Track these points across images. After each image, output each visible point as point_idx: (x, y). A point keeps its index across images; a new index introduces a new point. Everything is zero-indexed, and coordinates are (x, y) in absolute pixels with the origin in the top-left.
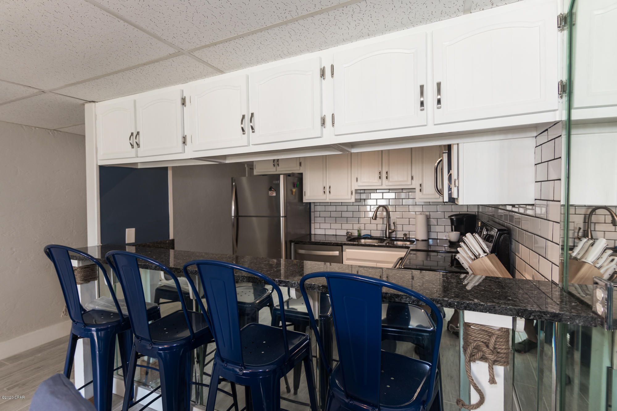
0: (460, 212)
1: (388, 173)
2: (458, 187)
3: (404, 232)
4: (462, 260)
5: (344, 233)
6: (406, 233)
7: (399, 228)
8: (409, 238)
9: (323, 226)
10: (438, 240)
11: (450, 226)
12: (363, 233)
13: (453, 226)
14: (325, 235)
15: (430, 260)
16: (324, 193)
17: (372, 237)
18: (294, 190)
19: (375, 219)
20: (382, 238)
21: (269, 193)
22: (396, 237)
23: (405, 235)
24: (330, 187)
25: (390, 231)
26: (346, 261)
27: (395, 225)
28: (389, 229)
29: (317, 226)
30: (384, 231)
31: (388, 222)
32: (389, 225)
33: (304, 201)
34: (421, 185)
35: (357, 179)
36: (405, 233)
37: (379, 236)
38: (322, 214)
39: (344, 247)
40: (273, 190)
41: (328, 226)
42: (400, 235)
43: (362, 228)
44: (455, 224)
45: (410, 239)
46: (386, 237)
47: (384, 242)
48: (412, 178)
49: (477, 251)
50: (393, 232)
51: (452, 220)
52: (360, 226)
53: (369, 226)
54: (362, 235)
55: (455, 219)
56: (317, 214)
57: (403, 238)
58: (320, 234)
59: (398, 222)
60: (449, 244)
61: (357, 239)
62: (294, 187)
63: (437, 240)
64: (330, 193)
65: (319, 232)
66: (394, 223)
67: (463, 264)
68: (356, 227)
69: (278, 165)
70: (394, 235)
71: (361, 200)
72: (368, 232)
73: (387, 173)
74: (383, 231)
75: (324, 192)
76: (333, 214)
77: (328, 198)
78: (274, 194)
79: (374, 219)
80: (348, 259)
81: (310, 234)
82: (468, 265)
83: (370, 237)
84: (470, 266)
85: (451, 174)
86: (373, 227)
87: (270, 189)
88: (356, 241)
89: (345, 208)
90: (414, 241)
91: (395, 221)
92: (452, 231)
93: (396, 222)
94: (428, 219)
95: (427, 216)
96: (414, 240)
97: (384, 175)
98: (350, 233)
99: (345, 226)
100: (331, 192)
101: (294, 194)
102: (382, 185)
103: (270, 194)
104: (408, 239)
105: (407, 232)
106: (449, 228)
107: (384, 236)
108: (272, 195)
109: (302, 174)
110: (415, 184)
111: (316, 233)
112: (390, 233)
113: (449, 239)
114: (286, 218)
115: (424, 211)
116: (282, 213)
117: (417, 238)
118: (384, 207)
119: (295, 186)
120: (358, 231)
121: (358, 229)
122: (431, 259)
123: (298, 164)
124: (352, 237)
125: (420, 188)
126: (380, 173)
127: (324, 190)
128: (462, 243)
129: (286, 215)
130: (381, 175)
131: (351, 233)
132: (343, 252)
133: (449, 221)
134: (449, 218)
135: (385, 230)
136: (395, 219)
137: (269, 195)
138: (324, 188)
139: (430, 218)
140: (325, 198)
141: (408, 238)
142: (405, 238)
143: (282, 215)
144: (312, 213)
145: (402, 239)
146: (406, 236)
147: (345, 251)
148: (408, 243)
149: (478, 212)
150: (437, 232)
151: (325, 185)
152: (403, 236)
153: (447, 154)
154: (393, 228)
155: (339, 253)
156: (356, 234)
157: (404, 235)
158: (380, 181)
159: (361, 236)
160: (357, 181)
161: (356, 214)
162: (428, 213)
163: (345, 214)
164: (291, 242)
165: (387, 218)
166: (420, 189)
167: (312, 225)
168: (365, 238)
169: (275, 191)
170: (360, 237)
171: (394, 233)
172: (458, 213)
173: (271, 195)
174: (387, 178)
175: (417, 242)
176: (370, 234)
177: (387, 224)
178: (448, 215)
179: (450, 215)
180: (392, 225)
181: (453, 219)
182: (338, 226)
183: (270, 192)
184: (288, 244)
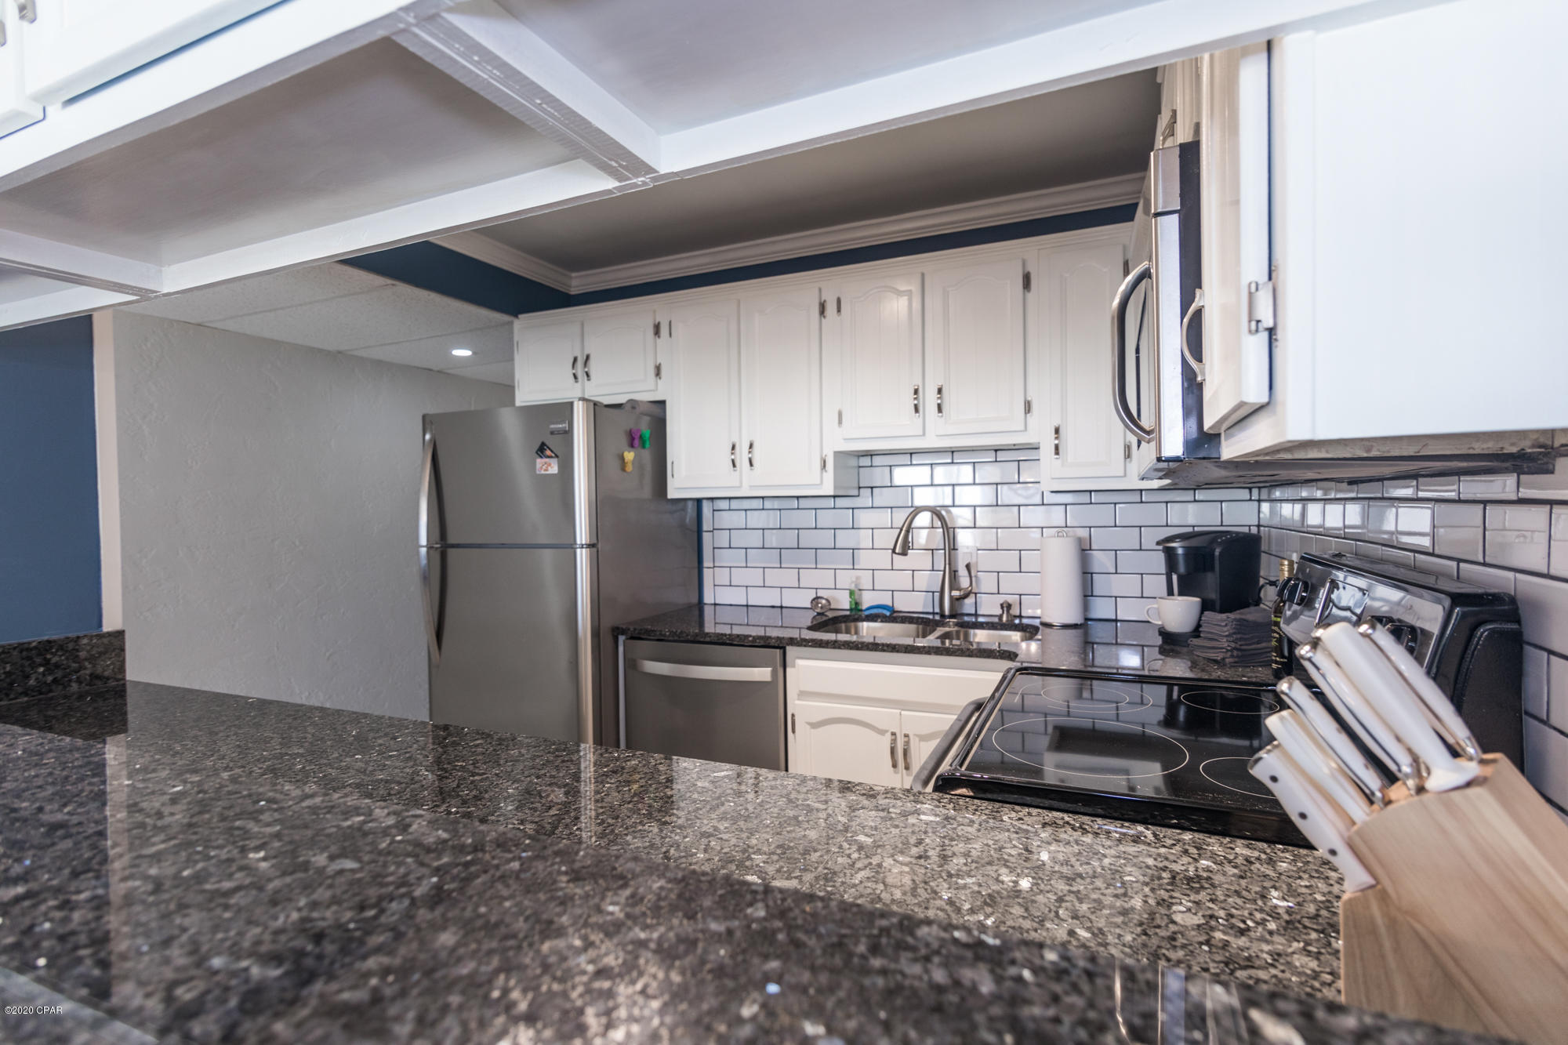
0: (1194, 526)
1: (944, 390)
2: (1271, 331)
3: (1002, 599)
4: (1293, 796)
5: (804, 599)
6: (1010, 602)
7: (987, 583)
8: (1020, 617)
9: (741, 576)
10: (1119, 624)
11: (1164, 578)
12: (868, 600)
13: (1175, 577)
14: (747, 606)
15: (1092, 699)
16: (734, 465)
17: (895, 615)
18: (629, 456)
19: (904, 553)
20: (931, 617)
21: (538, 466)
22: (976, 615)
23: (1007, 607)
24: (751, 446)
25: (956, 593)
26: (799, 699)
27: (973, 574)
28: (951, 589)
29: (722, 576)
30: (937, 595)
31: (950, 564)
32: (954, 574)
33: (672, 494)
34: (1057, 431)
35: (840, 414)
36: (1006, 602)
37: (920, 609)
38: (739, 539)
39: (791, 651)
40: (548, 452)
41: (753, 576)
42: (990, 607)
43: (866, 583)
44: (1182, 569)
45: (1025, 621)
46: (943, 616)
47: (934, 630)
48: (1028, 407)
49: (1398, 739)
50: (966, 596)
51: (1170, 554)
52: (858, 578)
53: (885, 580)
54: (864, 606)
55: (1180, 551)
56: (722, 539)
57: (1000, 617)
58: (731, 605)
59: (984, 562)
60: (1159, 641)
61: (845, 622)
62: (632, 446)
63: (1114, 624)
64: (751, 464)
65: (726, 596)
66: (968, 567)
67: (1303, 816)
68: (846, 579)
69: (588, 375)
70: (968, 605)
71: (861, 490)
72: (885, 599)
73: (940, 391)
74: (933, 592)
75: (733, 461)
76: (773, 539)
77: (747, 483)
78: (554, 469)
79: (898, 554)
80: (803, 695)
81: (700, 604)
82: (1342, 836)
83: (888, 614)
84: (1358, 841)
85: (1199, 313)
86: (902, 580)
87: (542, 450)
88: (843, 626)
89: (806, 519)
90: (1036, 629)
91: (973, 561)
92: (1170, 593)
93: (977, 562)
94: (1084, 551)
95: (1080, 540)
96: (1036, 622)
97: (930, 400)
98: (824, 601)
99: (811, 578)
100: (754, 462)
101: (629, 468)
102: (924, 434)
103: (541, 468)
104: (1017, 621)
105: (1010, 599)
106: (1157, 584)
107: (937, 610)
108: (546, 470)
109: (662, 403)
110: (1039, 432)
111: (717, 602)
112: (955, 601)
113: (1160, 623)
114: (595, 550)
115: (1069, 524)
116: (582, 534)
117: (1047, 620)
118: (936, 512)
119: (636, 442)
120: (852, 593)
121: (853, 587)
122: (1095, 696)
123: (652, 371)
124: (830, 615)
125: (1056, 442)
126: (916, 392)
127: (733, 457)
128: (1297, 684)
129: (595, 541)
130: (921, 400)
131: (827, 600)
132: (788, 670)
133: (1160, 558)
134: (1161, 547)
135: (939, 590)
136: (971, 553)
137: (538, 472)
138: (733, 448)
139: (1090, 550)
140: (738, 484)
141: (1015, 617)
142: (1004, 619)
143: (581, 540)
144: (705, 534)
145: (996, 620)
146: (1008, 612)
147: (794, 666)
148: (1016, 636)
149: (1259, 526)
150: (1116, 597)
151: (736, 440)
152: (999, 612)
153: (1175, 217)
154: (964, 582)
155: (774, 673)
156: (844, 602)
157: (1002, 607)
158: (917, 420)
159: (861, 610)
160: (840, 422)
161: (845, 539)
162: (1083, 533)
163: (809, 539)
164: (616, 631)
165: (945, 549)
166: (1057, 447)
167: (707, 574)
168: (872, 618)
169: (557, 456)
170: (856, 615)
171: (970, 601)
172: (1190, 529)
173: (543, 472)
174: (940, 408)
175: (1048, 630)
176: (891, 604)
177: (944, 571)
178: (1151, 538)
179: (1162, 537)
180: (962, 572)
181: (1174, 549)
182: (787, 577)
183: (539, 462)
184: (607, 640)
